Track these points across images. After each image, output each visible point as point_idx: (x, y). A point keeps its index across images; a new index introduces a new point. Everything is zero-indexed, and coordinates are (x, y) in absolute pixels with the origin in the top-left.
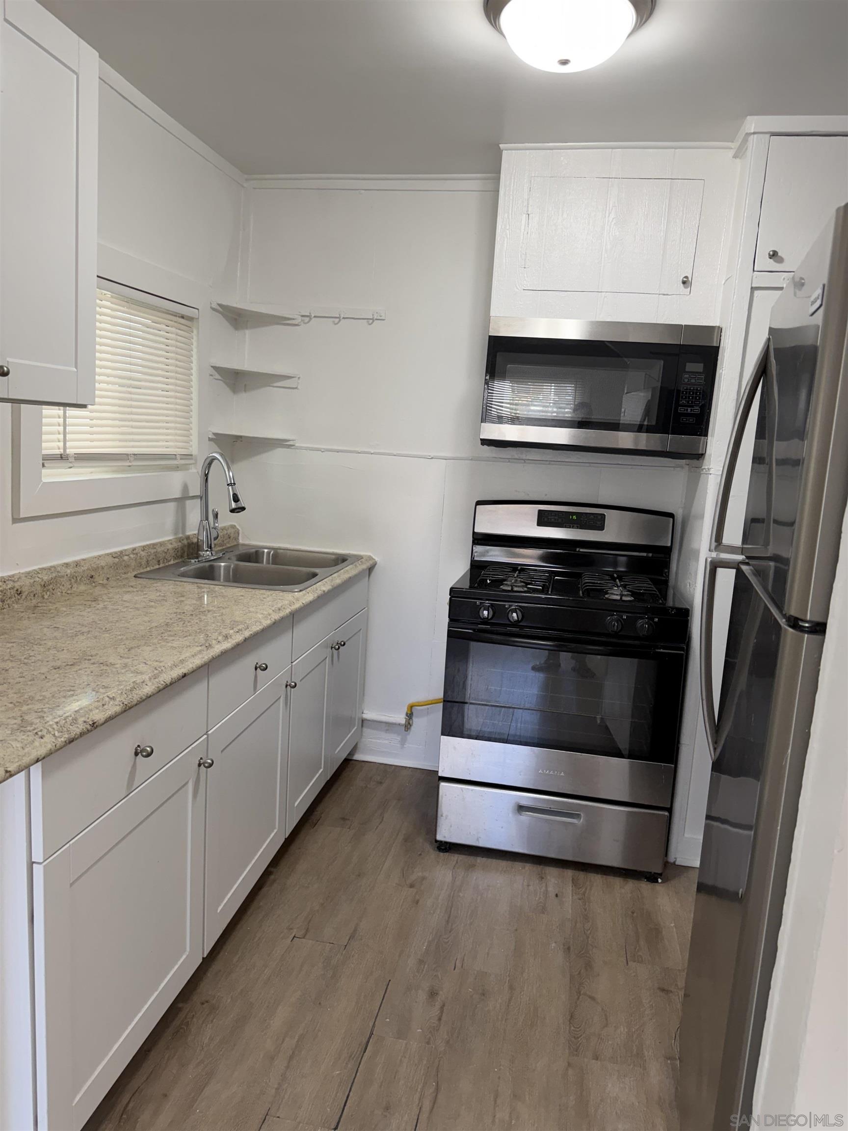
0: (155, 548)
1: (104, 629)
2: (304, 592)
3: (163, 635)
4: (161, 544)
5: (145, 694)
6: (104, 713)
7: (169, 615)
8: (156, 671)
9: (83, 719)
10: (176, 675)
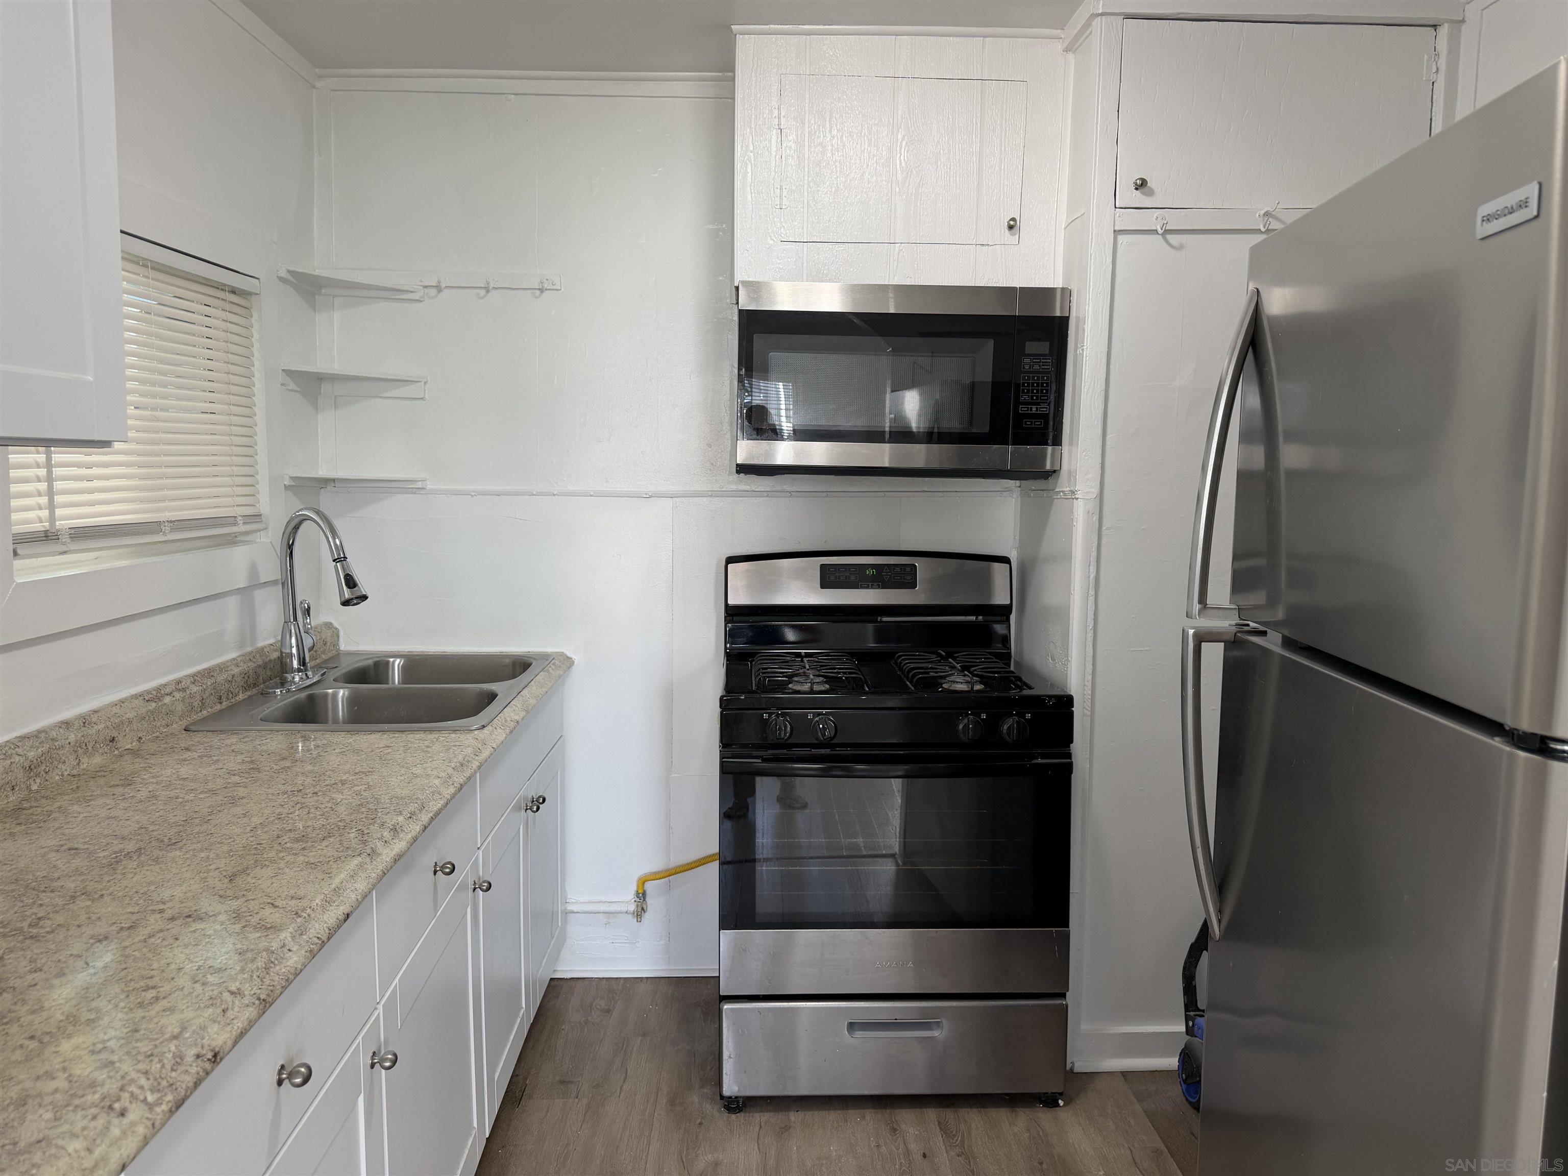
0: (212, 676)
1: (166, 840)
2: (489, 728)
3: (280, 840)
4: (222, 668)
5: (293, 971)
6: (229, 1029)
7: (274, 797)
8: (299, 920)
9: (194, 1051)
10: (335, 919)
